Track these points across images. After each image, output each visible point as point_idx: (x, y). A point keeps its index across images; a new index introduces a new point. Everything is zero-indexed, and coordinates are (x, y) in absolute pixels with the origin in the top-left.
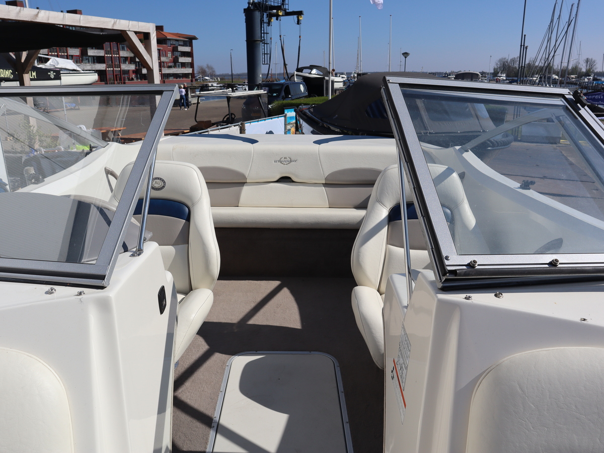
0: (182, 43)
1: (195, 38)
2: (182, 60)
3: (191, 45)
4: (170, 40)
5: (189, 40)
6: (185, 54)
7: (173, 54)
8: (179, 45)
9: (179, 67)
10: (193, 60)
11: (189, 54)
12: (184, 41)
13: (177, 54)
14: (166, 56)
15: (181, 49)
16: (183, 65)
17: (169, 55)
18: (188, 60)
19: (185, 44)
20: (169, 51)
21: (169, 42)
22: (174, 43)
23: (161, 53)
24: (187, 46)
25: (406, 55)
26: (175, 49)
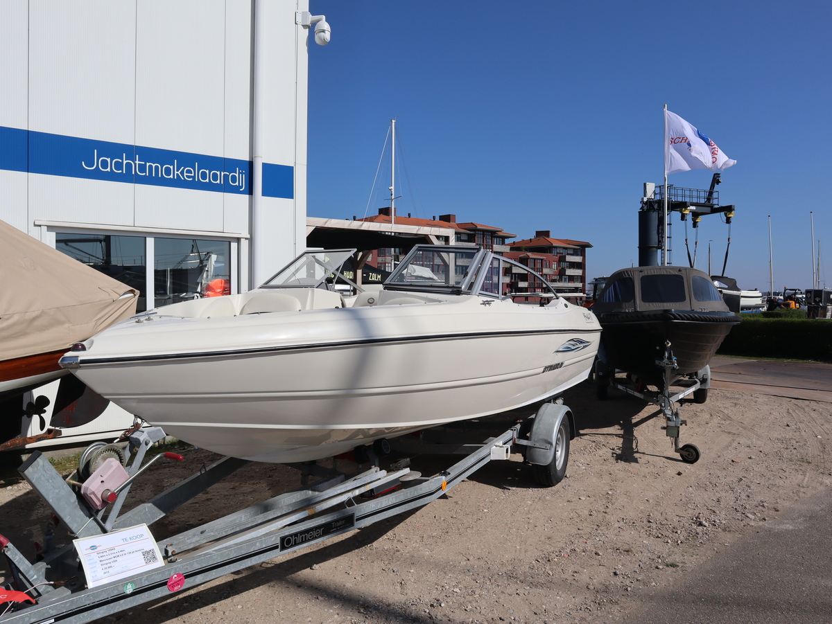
0: (571, 252)
1: (589, 246)
2: (569, 272)
3: (583, 254)
4: (556, 247)
5: (581, 248)
6: (573, 265)
7: (559, 265)
8: (568, 254)
9: (565, 281)
10: (584, 273)
11: (581, 266)
12: (574, 249)
13: (564, 265)
14: (550, 267)
15: (570, 258)
16: (571, 278)
17: (555, 266)
18: (578, 272)
19: (575, 253)
20: (554, 261)
21: (555, 251)
22: (561, 252)
23: (544, 263)
24: (577, 255)
26: (562, 259)
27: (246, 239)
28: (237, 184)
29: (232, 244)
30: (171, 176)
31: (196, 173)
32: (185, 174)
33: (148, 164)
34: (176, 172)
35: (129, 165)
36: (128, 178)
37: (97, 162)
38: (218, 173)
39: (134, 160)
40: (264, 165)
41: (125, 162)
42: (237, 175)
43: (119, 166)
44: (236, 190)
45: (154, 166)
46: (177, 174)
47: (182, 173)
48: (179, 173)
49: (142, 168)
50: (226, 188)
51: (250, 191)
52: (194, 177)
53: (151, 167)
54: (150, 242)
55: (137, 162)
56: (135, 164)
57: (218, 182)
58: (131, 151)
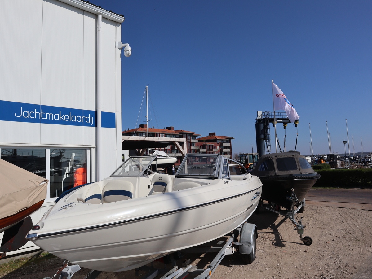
0: (225, 141)
1: (233, 138)
2: (225, 150)
3: (230, 142)
4: (218, 140)
5: (229, 140)
6: (226, 147)
7: (220, 147)
8: (224, 143)
9: (223, 154)
10: (231, 150)
11: (229, 147)
12: (226, 140)
13: (222, 147)
14: (216, 148)
15: (225, 144)
16: (226, 153)
17: (218, 148)
18: (229, 150)
19: (227, 142)
20: (218, 146)
21: (218, 141)
22: (221, 141)
23: (214, 147)
24: (228, 143)
25: (345, 142)
26: (221, 145)
27: (94, 148)
28: (89, 122)
29: (87, 150)
30: (58, 119)
31: (70, 117)
32: (65, 118)
33: (47, 114)
34: (60, 117)
35: (38, 115)
36: (37, 120)
37: (22, 114)
38: (81, 117)
39: (40, 112)
40: (102, 112)
41: (36, 113)
42: (89, 118)
43: (33, 115)
44: (89, 125)
45: (50, 114)
46: (61, 118)
47: (63, 117)
48: (62, 117)
49: (44, 116)
50: (84, 124)
51: (95, 125)
52: (69, 119)
53: (48, 115)
54: (48, 152)
55: (42, 113)
56: (41, 114)
57: (81, 121)
58: (39, 108)
